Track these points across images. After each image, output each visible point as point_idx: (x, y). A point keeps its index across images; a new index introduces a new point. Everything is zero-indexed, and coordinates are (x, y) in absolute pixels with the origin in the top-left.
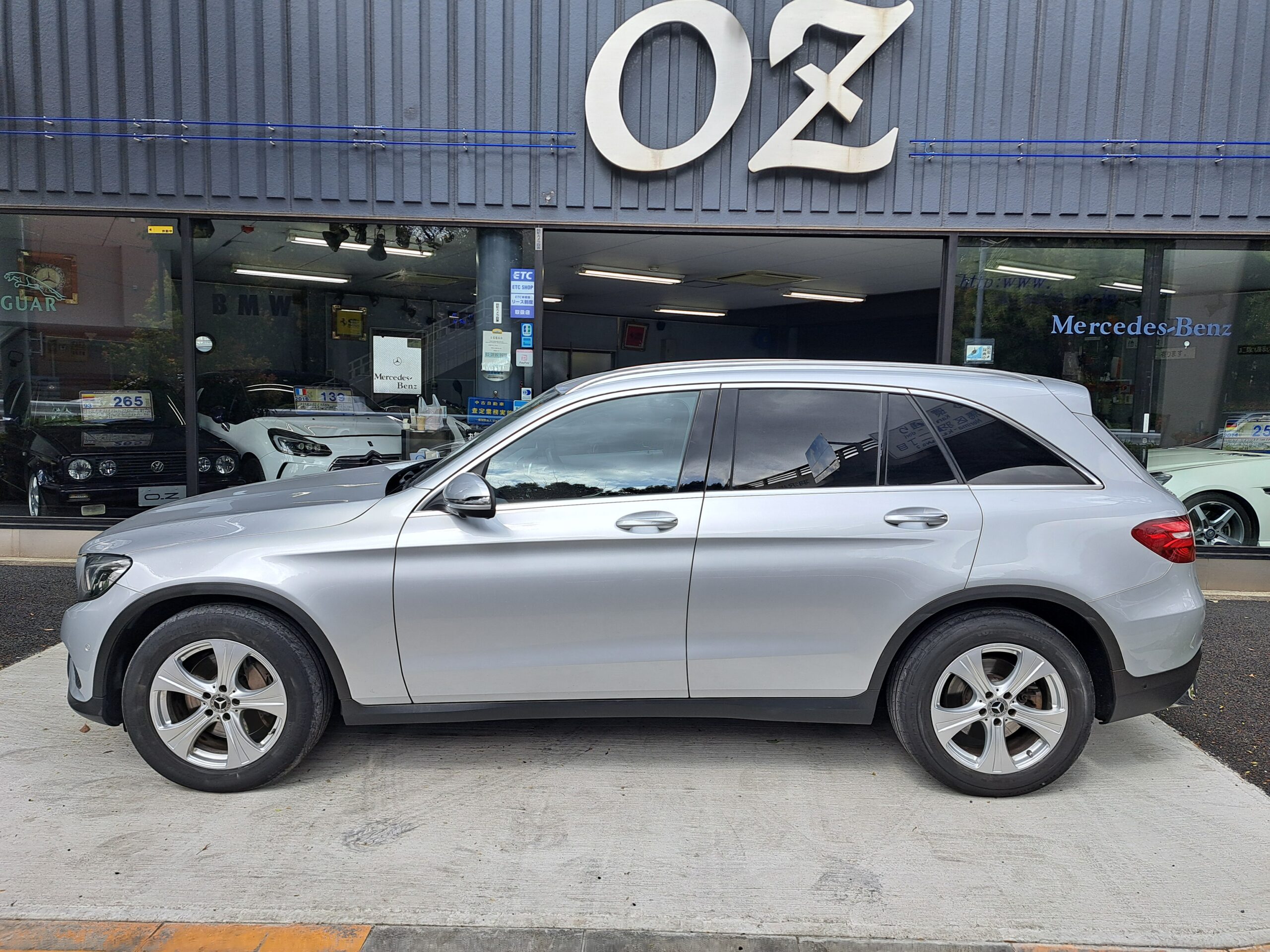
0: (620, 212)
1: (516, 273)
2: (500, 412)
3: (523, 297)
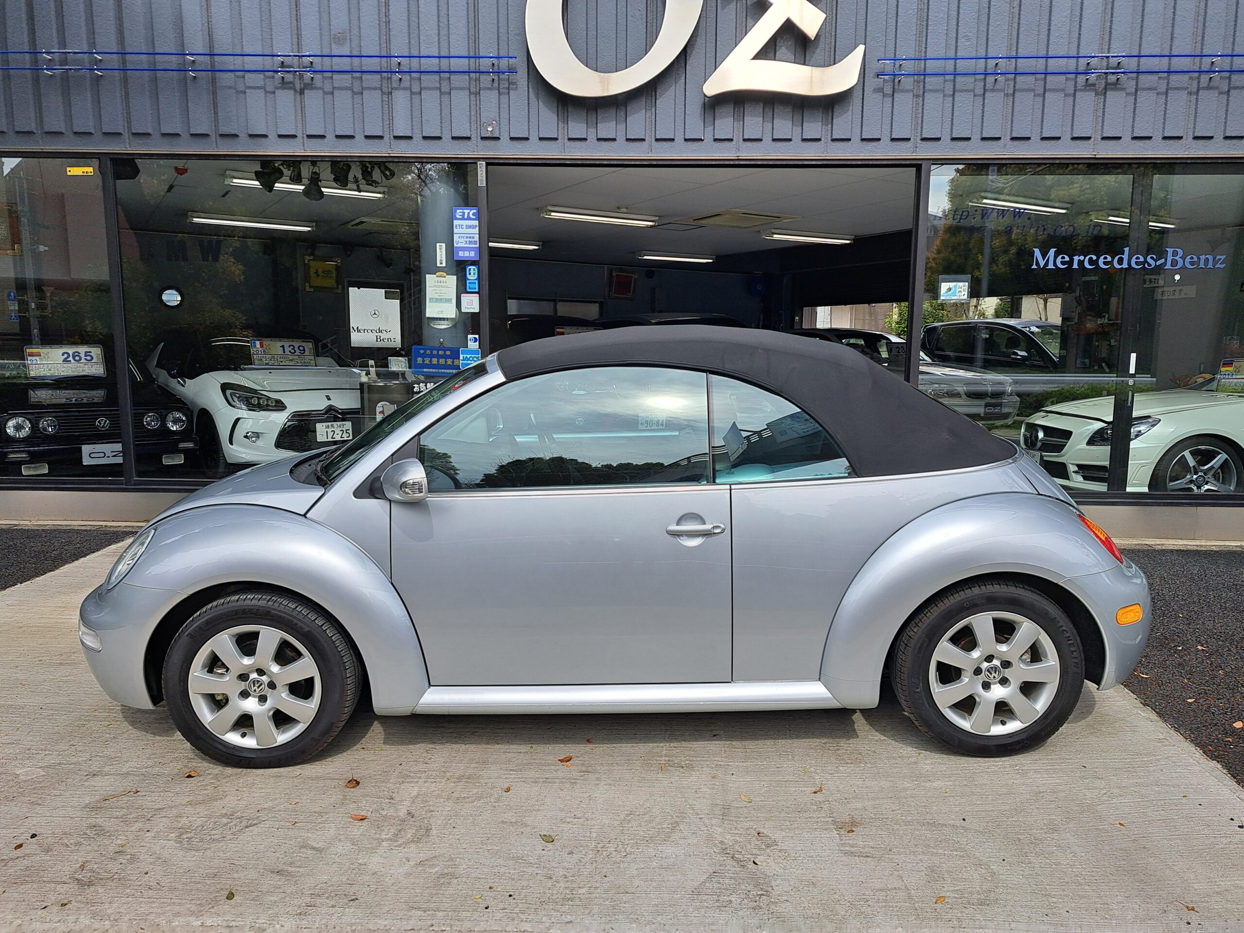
0: (568, 143)
1: (458, 211)
2: (446, 362)
3: (467, 237)
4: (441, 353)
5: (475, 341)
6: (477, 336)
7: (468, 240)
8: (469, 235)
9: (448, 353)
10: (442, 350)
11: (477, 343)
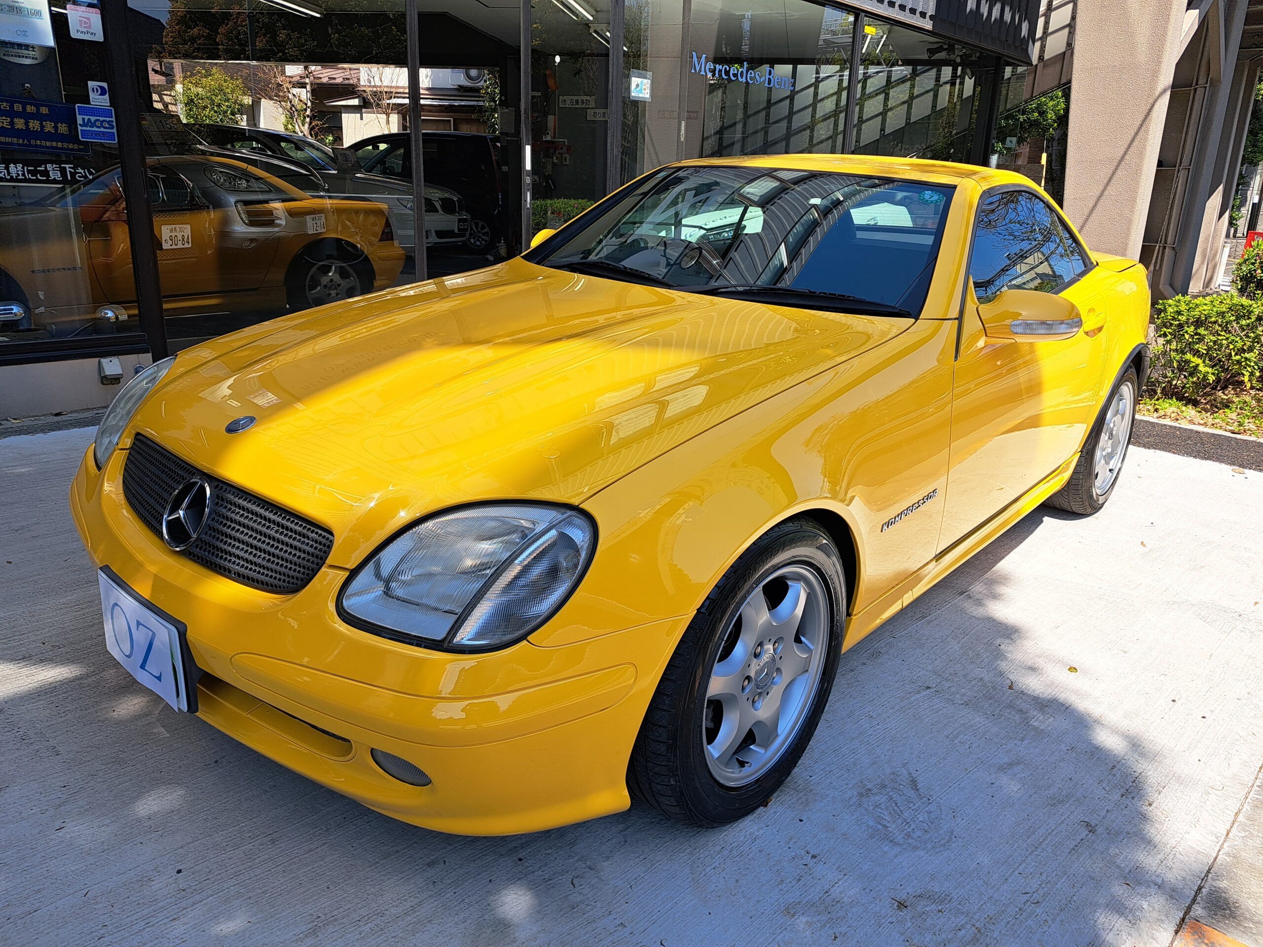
2: (42, 126)
4: (29, 109)
5: (103, 92)
6: (105, 85)
9: (44, 110)
10: (31, 104)
11: (107, 97)
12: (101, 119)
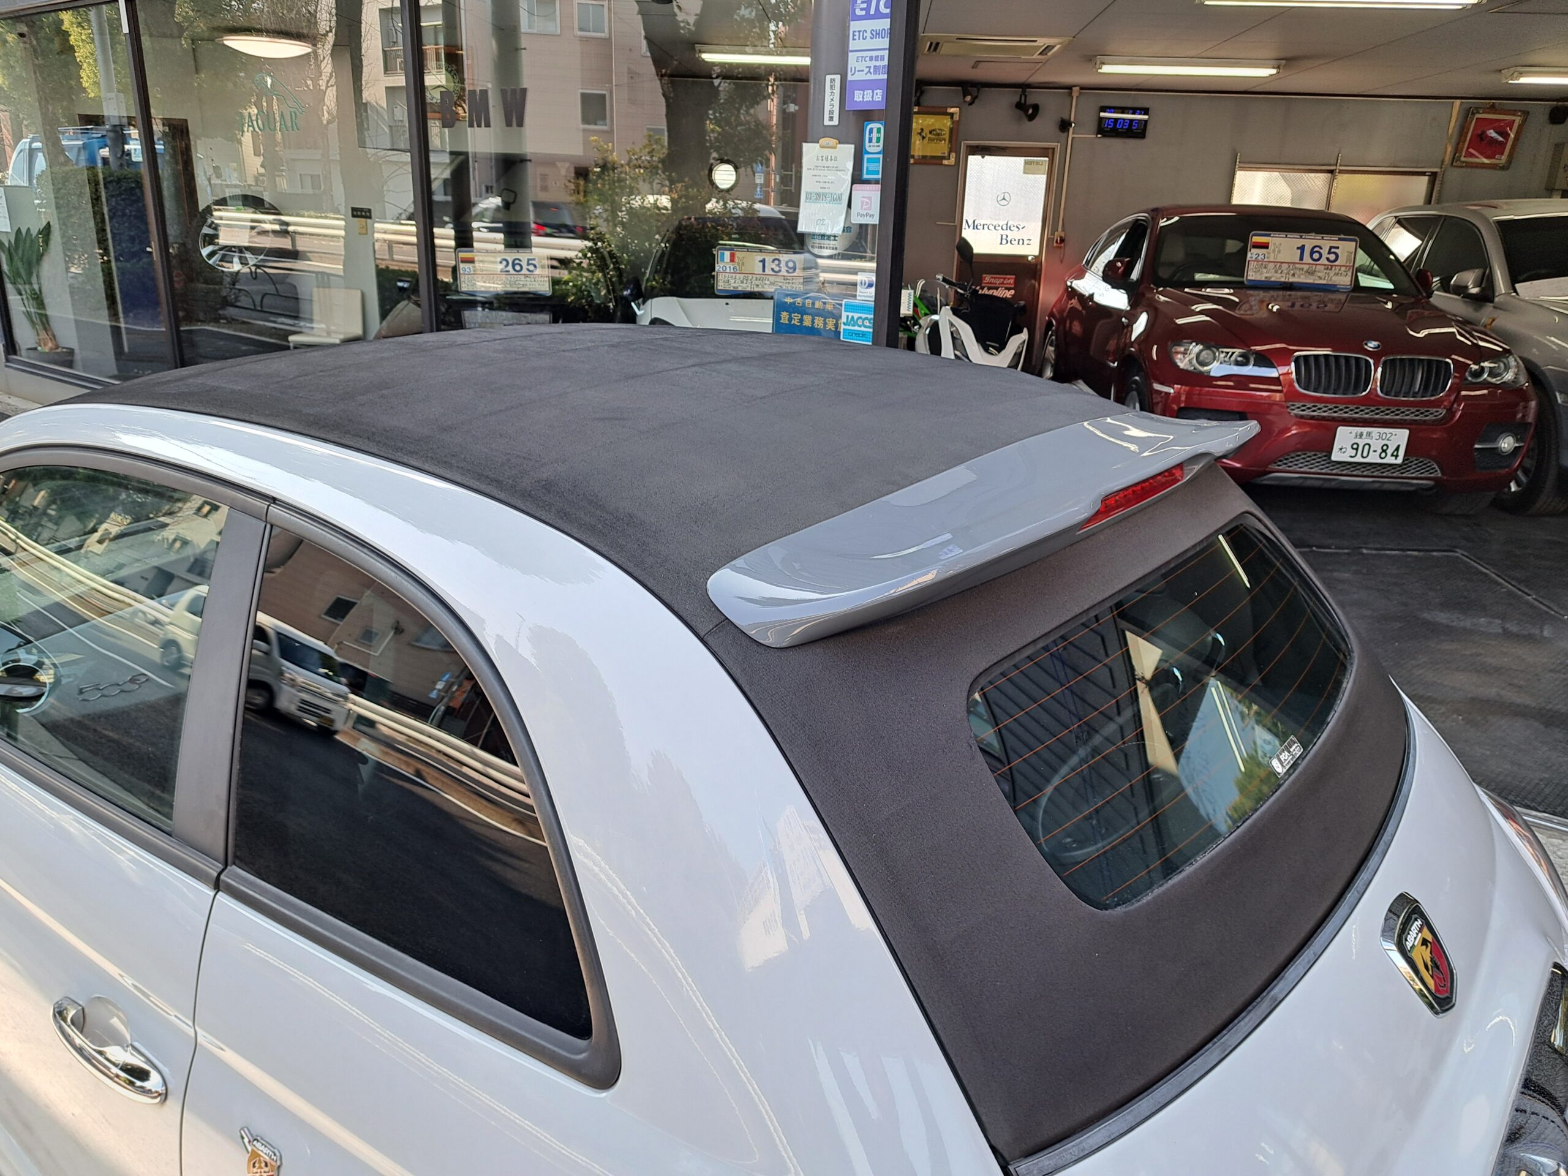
3: (871, 59)
7: (874, 63)
8: (874, 54)
11: (873, 289)
12: (864, 316)
